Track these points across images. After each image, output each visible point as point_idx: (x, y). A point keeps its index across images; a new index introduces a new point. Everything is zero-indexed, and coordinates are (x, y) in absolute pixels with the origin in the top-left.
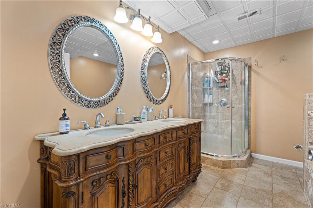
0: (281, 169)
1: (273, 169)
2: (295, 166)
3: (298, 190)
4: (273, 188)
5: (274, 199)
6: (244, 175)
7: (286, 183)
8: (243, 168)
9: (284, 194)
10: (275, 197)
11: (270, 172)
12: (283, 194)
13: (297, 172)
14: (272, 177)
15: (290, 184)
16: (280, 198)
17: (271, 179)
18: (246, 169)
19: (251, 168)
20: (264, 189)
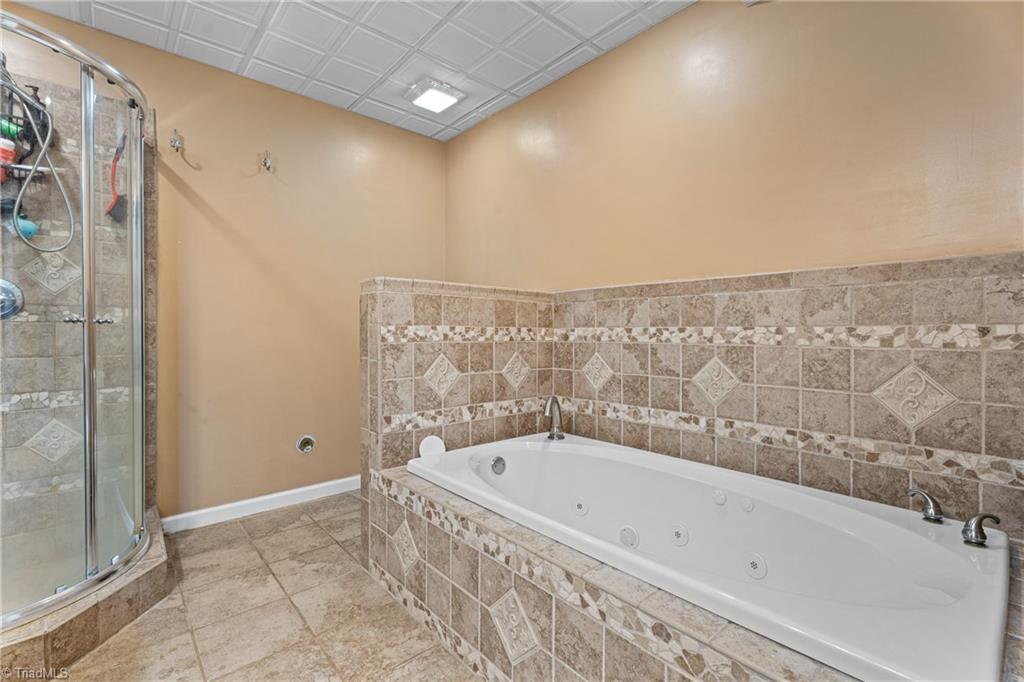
0: (276, 532)
1: (260, 543)
2: (301, 504)
3: (352, 571)
4: (302, 612)
5: (330, 653)
6: (181, 634)
7: (317, 571)
8: (156, 606)
9: (340, 613)
10: (330, 643)
11: (259, 561)
12: (335, 612)
13: (316, 519)
14: (274, 575)
15: (328, 566)
16: (340, 637)
17: (277, 586)
18: (171, 604)
19: (186, 584)
20: (283, 641)
